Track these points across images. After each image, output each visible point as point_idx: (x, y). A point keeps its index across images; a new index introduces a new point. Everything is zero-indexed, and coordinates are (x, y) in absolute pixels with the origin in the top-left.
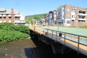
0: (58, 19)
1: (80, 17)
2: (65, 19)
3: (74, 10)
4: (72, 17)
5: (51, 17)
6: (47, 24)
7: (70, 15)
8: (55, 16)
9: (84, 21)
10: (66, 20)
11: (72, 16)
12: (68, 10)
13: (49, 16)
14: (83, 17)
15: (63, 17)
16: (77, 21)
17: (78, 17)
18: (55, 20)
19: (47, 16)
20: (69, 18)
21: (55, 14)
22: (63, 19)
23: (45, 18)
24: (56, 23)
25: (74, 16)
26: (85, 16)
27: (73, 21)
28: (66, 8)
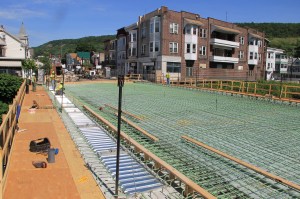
0: (143, 55)
1: (217, 51)
2: (159, 55)
3: (195, 26)
4: (188, 51)
6: (108, 69)
7: (181, 43)
9: (231, 65)
10: (165, 59)
11: (188, 46)
12: (172, 26)
13: (116, 45)
14: (229, 52)
15: (156, 50)
16: (204, 66)
20: (176, 54)
21: (134, 40)
24: (136, 68)
25: (194, 46)
26: (233, 50)
28: (165, 21)
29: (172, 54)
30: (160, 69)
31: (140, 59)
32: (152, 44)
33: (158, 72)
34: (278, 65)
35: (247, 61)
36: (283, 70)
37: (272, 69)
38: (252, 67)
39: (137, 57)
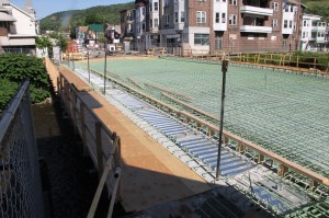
0: (166, 27)
1: (248, 19)
4: (217, 21)
5: (142, 18)
6: (127, 44)
7: (210, 12)
8: (155, 15)
9: (265, 35)
10: (192, 31)
11: (217, 15)
14: (261, 21)
15: (183, 20)
16: (234, 37)
17: (241, 20)
18: (155, 29)
20: (204, 25)
21: (156, 9)
22: (181, 26)
24: (158, 41)
25: (224, 15)
26: (266, 18)
29: (199, 25)
30: (188, 42)
31: (164, 32)
32: (177, 14)
33: (185, 46)
34: (314, 34)
35: (280, 31)
36: (320, 40)
37: (308, 38)
38: (286, 36)
39: (160, 28)
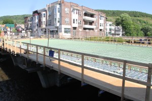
0: (50, 25)
1: (86, 22)
2: (61, 24)
3: (77, 10)
4: (74, 22)
5: (37, 21)
6: (29, 33)
7: (71, 18)
8: (44, 19)
9: (93, 29)
10: (63, 27)
11: (74, 20)
12: (66, 10)
13: (32, 19)
14: (91, 23)
15: (59, 22)
16: (81, 30)
17: (83, 22)
18: (44, 26)
19: (29, 19)
20: (68, 24)
21: (44, 16)
22: (58, 25)
23: (25, 22)
24: (45, 32)
25: (77, 20)
26: (93, 22)
27: (75, 28)
28: (63, 7)
29: (66, 24)
30: (61, 32)
31: (48, 27)
32: (56, 19)
33: (60, 34)
34: (110, 30)
35: (98, 28)
36: (113, 32)
37: (108, 31)
38: (101, 30)
39: (46, 26)
